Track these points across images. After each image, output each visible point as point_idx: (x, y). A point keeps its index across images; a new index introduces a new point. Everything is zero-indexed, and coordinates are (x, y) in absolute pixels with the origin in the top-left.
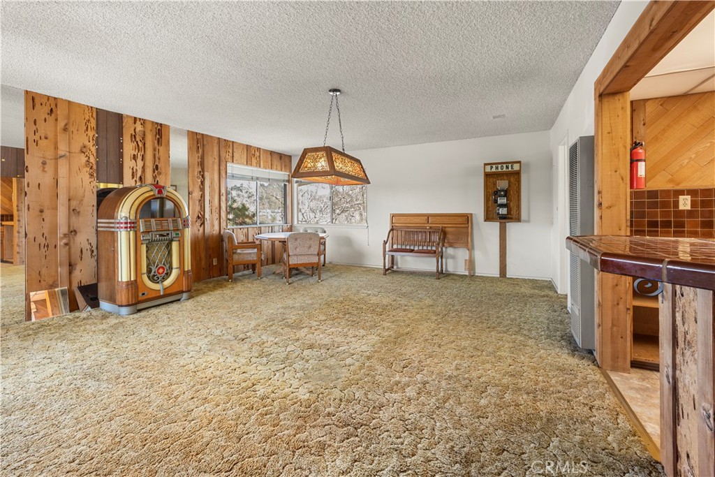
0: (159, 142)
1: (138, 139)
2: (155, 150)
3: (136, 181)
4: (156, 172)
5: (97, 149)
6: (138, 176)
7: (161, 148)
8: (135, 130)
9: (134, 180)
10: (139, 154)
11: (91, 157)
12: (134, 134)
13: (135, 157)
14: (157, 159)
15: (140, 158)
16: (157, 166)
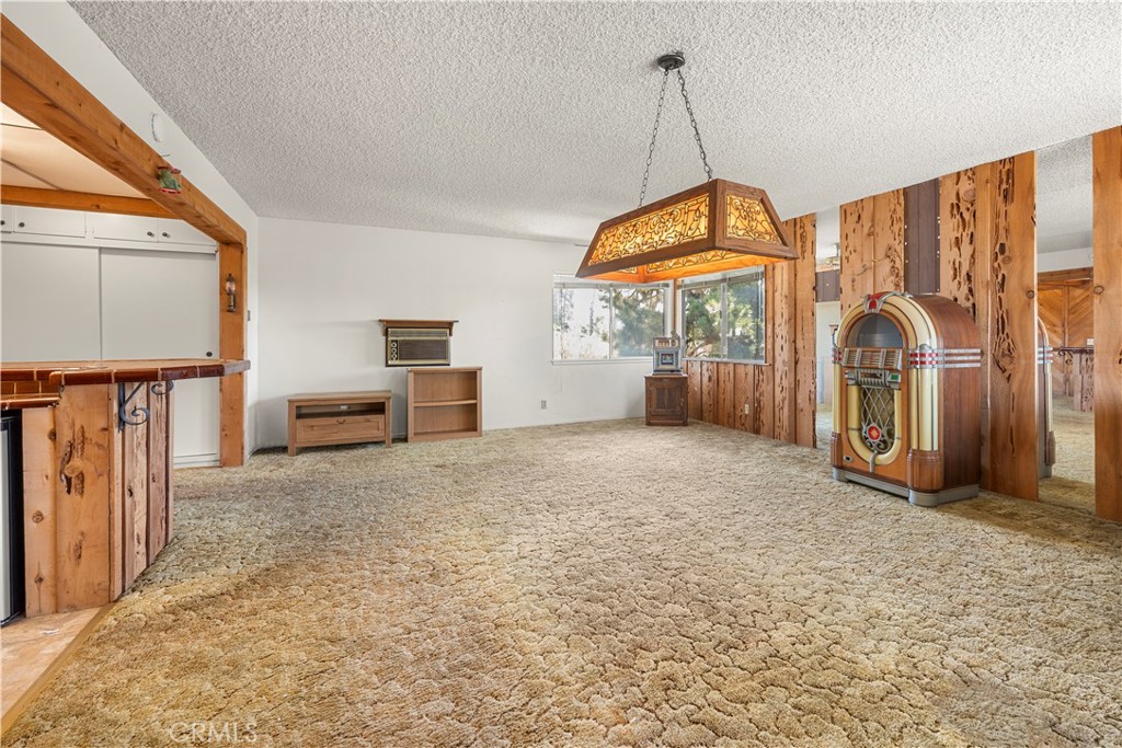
0: (1007, 196)
1: (963, 209)
2: (998, 215)
3: (959, 283)
4: (1000, 257)
5: (906, 248)
6: (964, 273)
7: (1012, 208)
8: (958, 194)
9: (956, 281)
10: (964, 234)
11: (897, 260)
12: (955, 201)
13: (958, 242)
14: (1002, 232)
15: (966, 239)
16: (1002, 245)
